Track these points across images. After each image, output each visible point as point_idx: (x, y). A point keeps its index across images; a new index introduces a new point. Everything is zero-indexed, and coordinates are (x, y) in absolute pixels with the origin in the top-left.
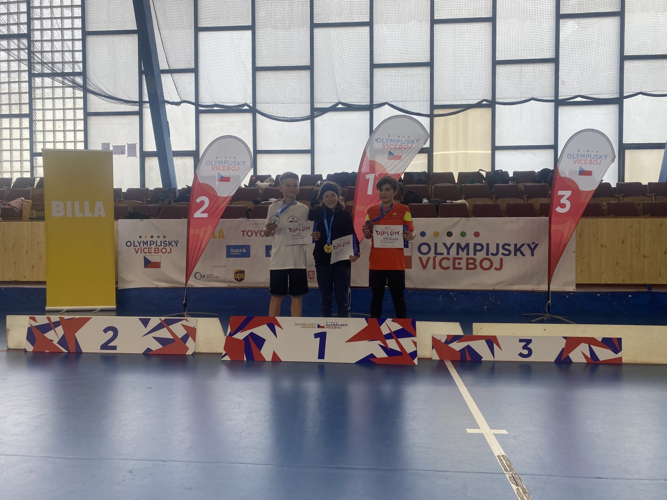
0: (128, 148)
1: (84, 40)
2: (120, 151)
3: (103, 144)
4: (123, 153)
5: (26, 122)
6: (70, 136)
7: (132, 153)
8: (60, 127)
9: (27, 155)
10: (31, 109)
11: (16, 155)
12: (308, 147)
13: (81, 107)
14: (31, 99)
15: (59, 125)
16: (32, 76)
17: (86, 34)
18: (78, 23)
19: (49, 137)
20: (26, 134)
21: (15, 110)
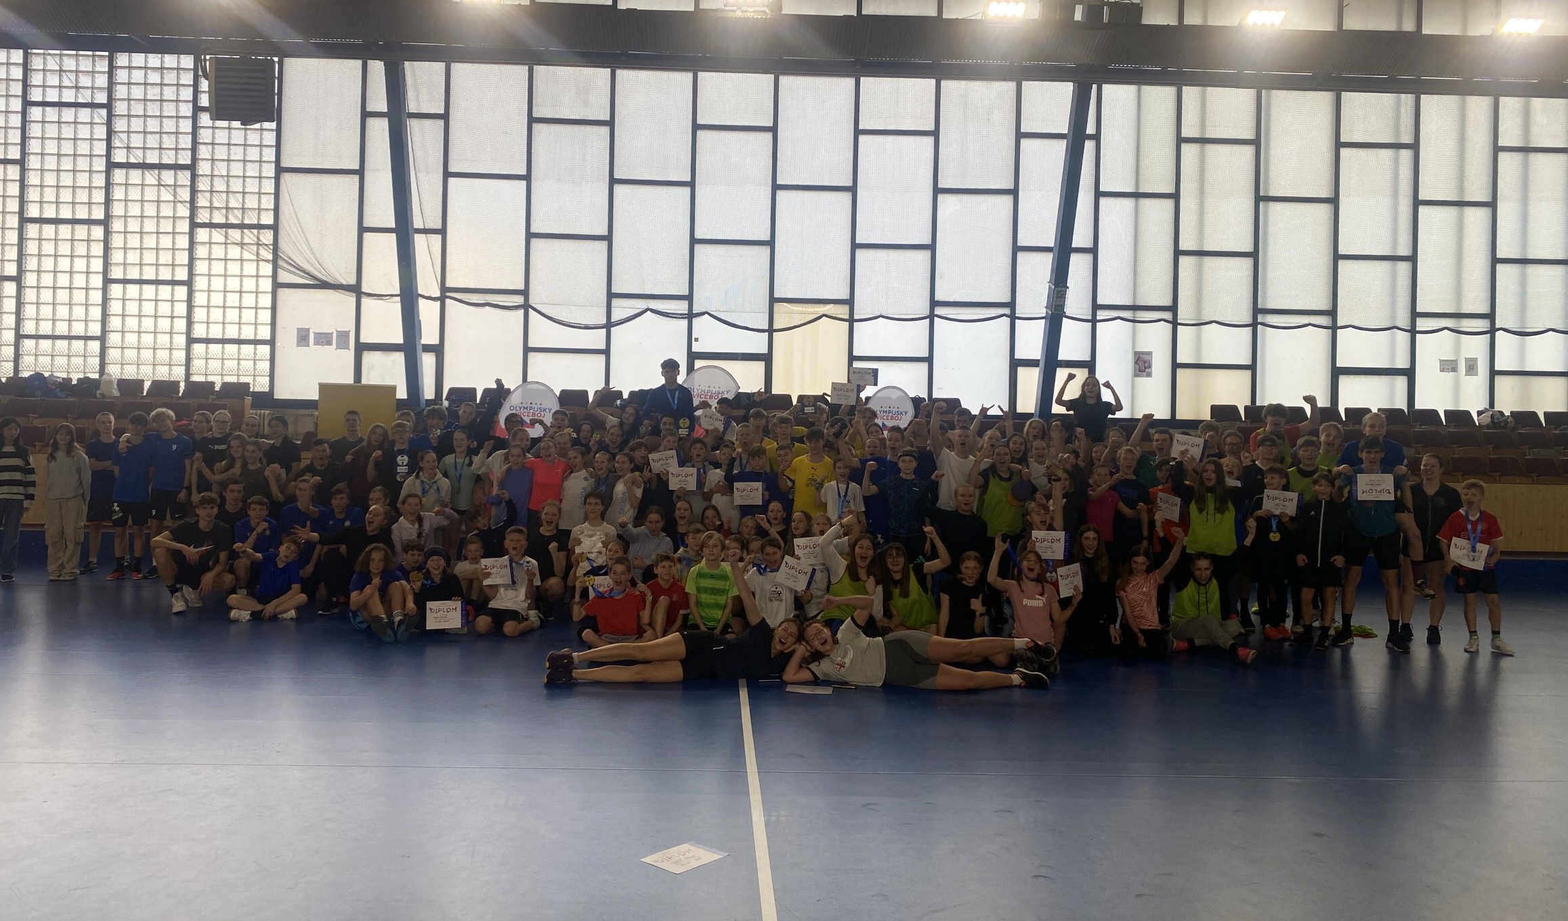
0: (337, 336)
1: (277, 179)
2: (324, 341)
3: (299, 330)
4: (329, 343)
5: (182, 292)
6: (248, 315)
7: (342, 343)
8: (233, 302)
9: (181, 340)
10: (191, 274)
11: (163, 340)
12: (603, 347)
13: (267, 274)
14: (192, 259)
15: (233, 299)
16: (194, 225)
17: (280, 170)
18: (270, 155)
19: (216, 315)
20: (181, 309)
21: (165, 275)
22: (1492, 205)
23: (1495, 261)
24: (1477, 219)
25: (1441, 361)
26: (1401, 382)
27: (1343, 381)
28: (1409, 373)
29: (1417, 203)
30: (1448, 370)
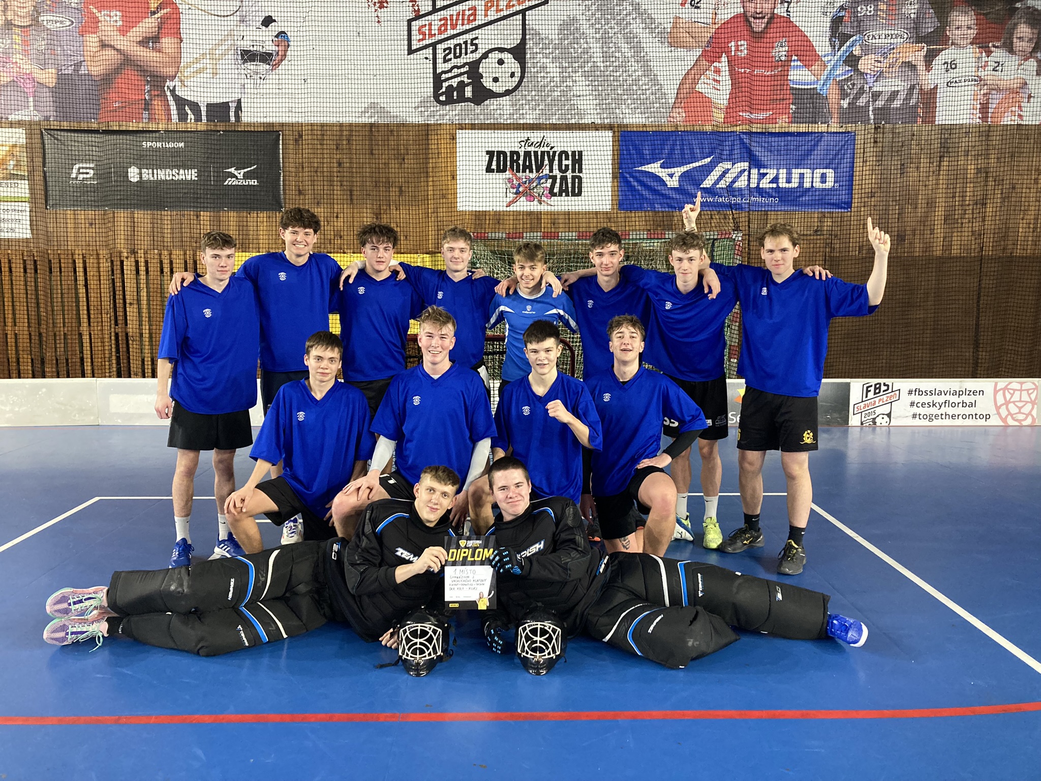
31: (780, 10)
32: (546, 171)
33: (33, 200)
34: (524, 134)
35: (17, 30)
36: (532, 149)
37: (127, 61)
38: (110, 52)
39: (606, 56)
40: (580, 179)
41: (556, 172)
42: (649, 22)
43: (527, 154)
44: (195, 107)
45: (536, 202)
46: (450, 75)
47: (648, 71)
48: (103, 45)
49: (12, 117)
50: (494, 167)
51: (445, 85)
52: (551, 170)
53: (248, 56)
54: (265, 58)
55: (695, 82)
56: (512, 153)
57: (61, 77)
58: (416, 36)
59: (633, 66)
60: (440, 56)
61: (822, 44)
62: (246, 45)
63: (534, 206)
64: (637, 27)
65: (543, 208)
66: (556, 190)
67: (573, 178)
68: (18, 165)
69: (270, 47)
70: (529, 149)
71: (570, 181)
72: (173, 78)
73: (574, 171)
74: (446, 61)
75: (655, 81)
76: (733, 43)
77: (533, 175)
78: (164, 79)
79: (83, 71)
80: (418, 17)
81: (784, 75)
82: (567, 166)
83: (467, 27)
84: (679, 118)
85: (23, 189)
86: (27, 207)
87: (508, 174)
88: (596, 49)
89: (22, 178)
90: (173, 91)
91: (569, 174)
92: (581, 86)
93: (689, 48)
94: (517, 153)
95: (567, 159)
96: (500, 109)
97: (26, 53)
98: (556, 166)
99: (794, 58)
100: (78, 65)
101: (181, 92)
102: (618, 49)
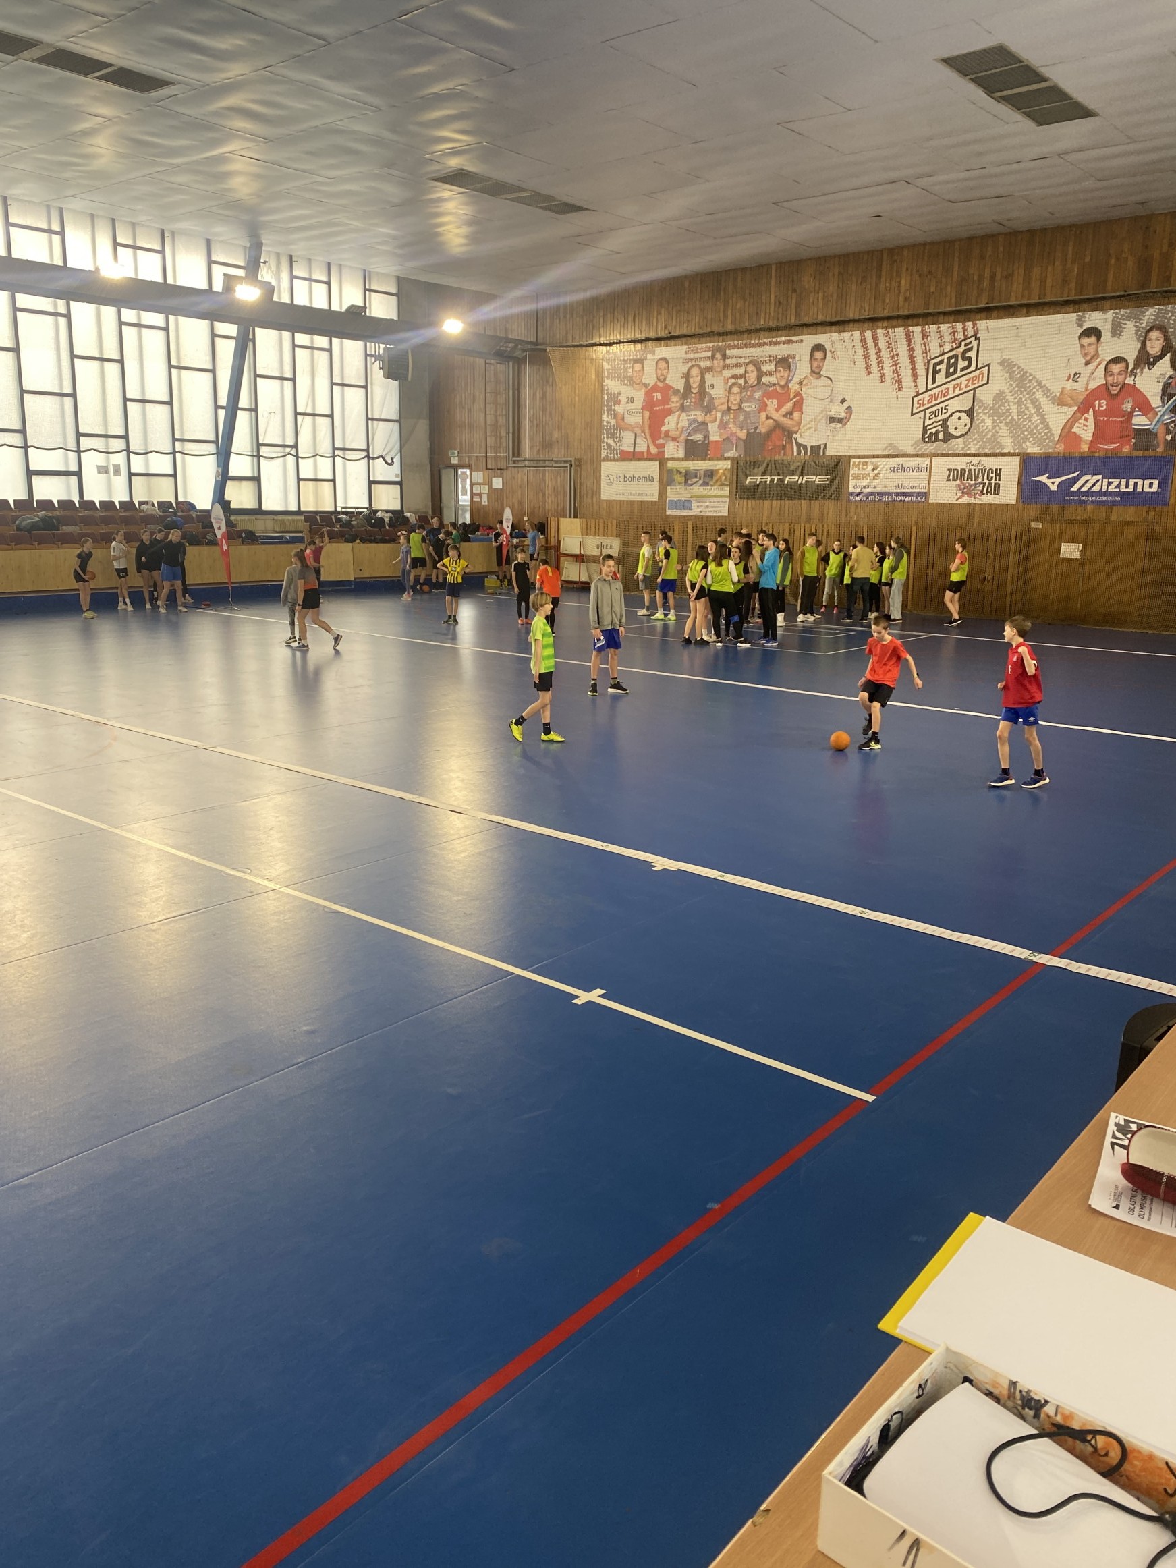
22: (121, 361)
23: (126, 400)
24: (112, 369)
25: (99, 467)
26: (74, 479)
27: (36, 480)
28: (79, 474)
29: (73, 357)
30: (102, 473)
31: (1129, 381)
32: (980, 480)
33: (730, 496)
34: (968, 459)
35: (732, 411)
36: (973, 468)
37: (778, 426)
38: (771, 421)
39: (1019, 413)
40: (999, 485)
41: (985, 481)
42: (1046, 391)
43: (970, 470)
44: (805, 447)
45: (972, 499)
46: (931, 427)
47: (1043, 421)
48: (768, 418)
49: (726, 455)
50: (951, 478)
51: (929, 433)
52: (983, 480)
53: (832, 420)
54: (840, 420)
55: (1072, 427)
56: (962, 470)
57: (748, 435)
58: (916, 405)
59: (1035, 418)
60: (928, 415)
61: (1156, 401)
62: (832, 414)
63: (972, 501)
64: (1039, 395)
65: (977, 502)
66: (985, 491)
67: (995, 484)
68: (726, 480)
69: (843, 415)
70: (971, 467)
71: (993, 485)
72: (796, 433)
73: (995, 480)
74: (930, 419)
75: (1047, 427)
76: (1097, 402)
77: (973, 482)
78: (792, 433)
79: (758, 431)
80: (918, 395)
81: (1129, 420)
82: (992, 478)
83: (943, 399)
84: (1060, 448)
85: (726, 491)
86: (727, 500)
87: (958, 482)
88: (1014, 409)
89: (727, 485)
90: (796, 440)
91: (993, 482)
92: (1004, 430)
93: (1070, 406)
94: (965, 470)
95: (992, 473)
96: (958, 445)
97: (734, 423)
98: (986, 477)
99: (1137, 409)
100: (756, 428)
101: (798, 440)
102: (1027, 408)
